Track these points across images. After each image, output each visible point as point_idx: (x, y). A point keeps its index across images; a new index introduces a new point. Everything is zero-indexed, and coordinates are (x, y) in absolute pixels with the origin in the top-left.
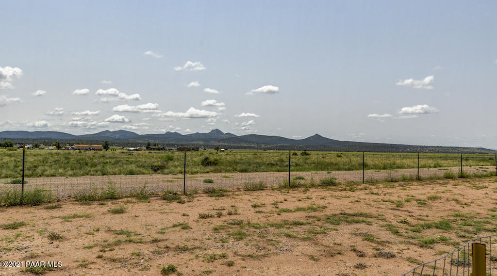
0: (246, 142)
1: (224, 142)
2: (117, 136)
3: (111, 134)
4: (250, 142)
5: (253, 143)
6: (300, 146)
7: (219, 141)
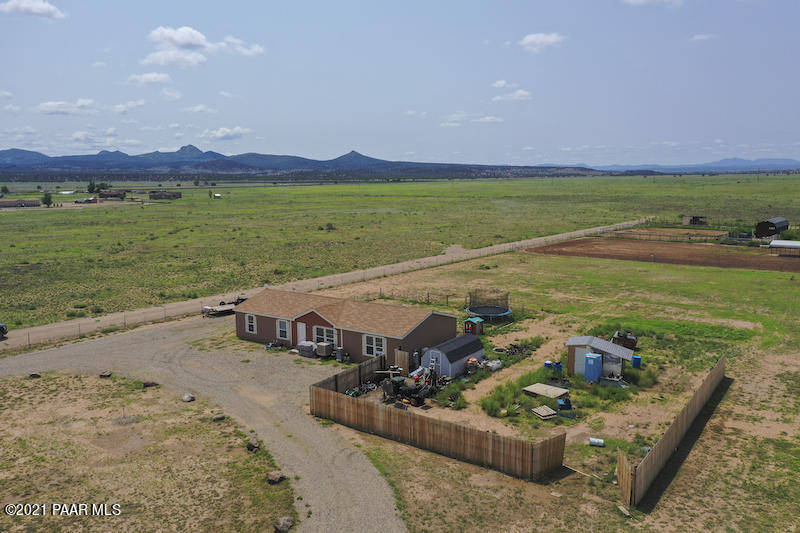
0: (242, 166)
1: (206, 168)
2: (9, 160)
4: (248, 167)
5: (253, 168)
6: (328, 171)
7: (197, 166)
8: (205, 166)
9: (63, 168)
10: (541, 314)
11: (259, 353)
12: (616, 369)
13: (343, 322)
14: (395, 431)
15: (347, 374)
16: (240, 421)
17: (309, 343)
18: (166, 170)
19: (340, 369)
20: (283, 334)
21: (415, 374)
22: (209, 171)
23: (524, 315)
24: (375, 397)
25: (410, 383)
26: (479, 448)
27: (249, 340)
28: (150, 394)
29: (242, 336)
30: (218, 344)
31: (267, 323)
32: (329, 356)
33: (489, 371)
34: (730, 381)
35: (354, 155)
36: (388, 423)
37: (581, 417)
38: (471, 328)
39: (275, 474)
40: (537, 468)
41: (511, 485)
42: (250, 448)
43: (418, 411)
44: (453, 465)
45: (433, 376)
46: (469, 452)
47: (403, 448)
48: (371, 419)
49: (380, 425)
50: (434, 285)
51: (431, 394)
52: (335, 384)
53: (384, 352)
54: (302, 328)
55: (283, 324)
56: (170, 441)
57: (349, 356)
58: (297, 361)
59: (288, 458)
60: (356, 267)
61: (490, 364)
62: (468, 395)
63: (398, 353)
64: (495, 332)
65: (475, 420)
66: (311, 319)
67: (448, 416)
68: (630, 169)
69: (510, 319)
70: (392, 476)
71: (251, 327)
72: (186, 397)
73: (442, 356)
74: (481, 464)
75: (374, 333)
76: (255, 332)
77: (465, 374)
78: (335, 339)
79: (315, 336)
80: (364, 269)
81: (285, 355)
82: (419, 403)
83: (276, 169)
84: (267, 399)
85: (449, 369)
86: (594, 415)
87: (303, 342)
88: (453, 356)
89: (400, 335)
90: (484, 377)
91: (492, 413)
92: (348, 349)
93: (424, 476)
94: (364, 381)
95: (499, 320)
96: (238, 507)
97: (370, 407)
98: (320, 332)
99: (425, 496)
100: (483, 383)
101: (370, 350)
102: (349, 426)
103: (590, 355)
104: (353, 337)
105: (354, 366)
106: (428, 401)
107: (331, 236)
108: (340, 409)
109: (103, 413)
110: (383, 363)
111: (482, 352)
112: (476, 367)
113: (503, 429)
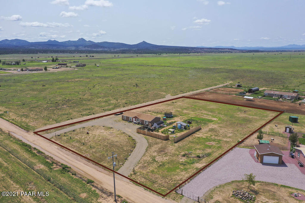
0: (102, 47)
1: (88, 48)
2: (15, 44)
3: (10, 42)
4: (104, 47)
5: (106, 48)
6: (134, 49)
7: (85, 47)
8: (88, 46)
9: (35, 47)
10: (179, 116)
11: (127, 123)
12: (183, 127)
13: (141, 118)
14: (148, 135)
15: (142, 127)
16: (127, 133)
17: (136, 122)
18: (73, 48)
19: (141, 126)
20: (131, 120)
21: (152, 127)
22: (90, 49)
23: (176, 116)
24: (146, 130)
25: (151, 128)
26: (158, 137)
27: (124, 120)
28: (112, 129)
29: (123, 120)
30: (119, 121)
31: (128, 118)
32: (139, 124)
33: (164, 127)
34: (201, 129)
35: (144, 43)
36: (147, 134)
37: (175, 133)
38: (164, 119)
39: (133, 139)
40: (165, 139)
41: (161, 141)
42: (129, 136)
43: (152, 132)
44: (155, 139)
45: (155, 127)
46: (157, 137)
47: (149, 137)
48: (145, 133)
49: (146, 134)
50: (160, 108)
51: (154, 130)
52: (140, 128)
53: (148, 124)
54: (134, 119)
55: (131, 118)
56: (118, 135)
57: (142, 124)
58: (133, 124)
59: (134, 137)
60: (144, 102)
61: (165, 126)
62: (160, 130)
63: (150, 124)
64: (169, 120)
65: (160, 134)
66: (136, 117)
67: (156, 133)
68: (250, 50)
69: (172, 117)
70: (147, 140)
71: (125, 118)
72: (118, 130)
73: (157, 125)
74: (158, 139)
75: (146, 120)
76: (125, 119)
77: (160, 127)
78: (140, 121)
79: (136, 120)
80: (145, 102)
81: (131, 123)
82: (152, 131)
83: (114, 48)
84: (130, 130)
85: (157, 126)
86: (177, 133)
87: (134, 121)
88: (158, 125)
89: (150, 121)
90: (163, 128)
91: (162, 133)
92: (142, 123)
93: (151, 140)
94: (144, 128)
95: (170, 117)
96: (129, 142)
97: (145, 132)
98: (137, 120)
99: (151, 141)
100: (163, 129)
101: (145, 123)
102: (142, 134)
103: (180, 125)
104: (143, 121)
105: (143, 126)
106: (154, 131)
107: (137, 89)
108: (141, 132)
109: (107, 132)
110: (147, 125)
111: (164, 124)
112: (162, 126)
113: (163, 135)
